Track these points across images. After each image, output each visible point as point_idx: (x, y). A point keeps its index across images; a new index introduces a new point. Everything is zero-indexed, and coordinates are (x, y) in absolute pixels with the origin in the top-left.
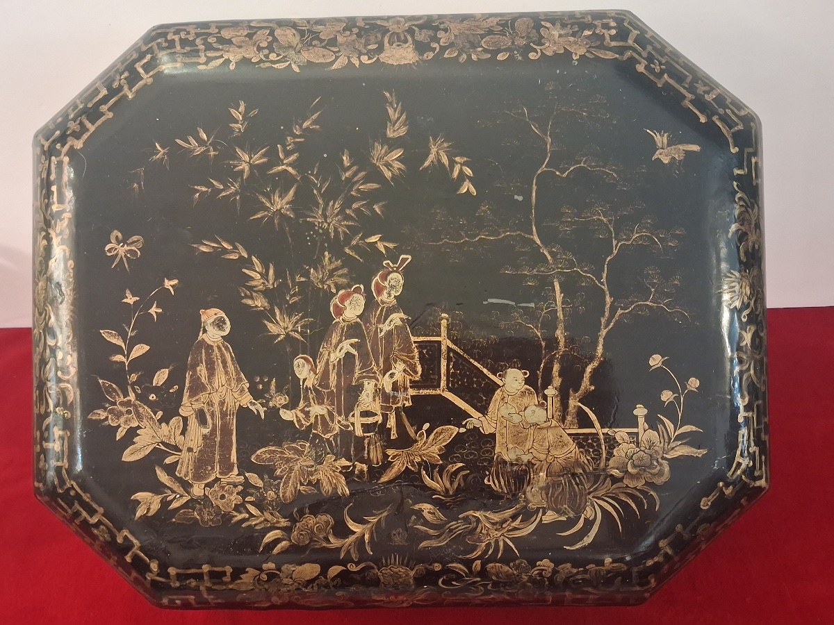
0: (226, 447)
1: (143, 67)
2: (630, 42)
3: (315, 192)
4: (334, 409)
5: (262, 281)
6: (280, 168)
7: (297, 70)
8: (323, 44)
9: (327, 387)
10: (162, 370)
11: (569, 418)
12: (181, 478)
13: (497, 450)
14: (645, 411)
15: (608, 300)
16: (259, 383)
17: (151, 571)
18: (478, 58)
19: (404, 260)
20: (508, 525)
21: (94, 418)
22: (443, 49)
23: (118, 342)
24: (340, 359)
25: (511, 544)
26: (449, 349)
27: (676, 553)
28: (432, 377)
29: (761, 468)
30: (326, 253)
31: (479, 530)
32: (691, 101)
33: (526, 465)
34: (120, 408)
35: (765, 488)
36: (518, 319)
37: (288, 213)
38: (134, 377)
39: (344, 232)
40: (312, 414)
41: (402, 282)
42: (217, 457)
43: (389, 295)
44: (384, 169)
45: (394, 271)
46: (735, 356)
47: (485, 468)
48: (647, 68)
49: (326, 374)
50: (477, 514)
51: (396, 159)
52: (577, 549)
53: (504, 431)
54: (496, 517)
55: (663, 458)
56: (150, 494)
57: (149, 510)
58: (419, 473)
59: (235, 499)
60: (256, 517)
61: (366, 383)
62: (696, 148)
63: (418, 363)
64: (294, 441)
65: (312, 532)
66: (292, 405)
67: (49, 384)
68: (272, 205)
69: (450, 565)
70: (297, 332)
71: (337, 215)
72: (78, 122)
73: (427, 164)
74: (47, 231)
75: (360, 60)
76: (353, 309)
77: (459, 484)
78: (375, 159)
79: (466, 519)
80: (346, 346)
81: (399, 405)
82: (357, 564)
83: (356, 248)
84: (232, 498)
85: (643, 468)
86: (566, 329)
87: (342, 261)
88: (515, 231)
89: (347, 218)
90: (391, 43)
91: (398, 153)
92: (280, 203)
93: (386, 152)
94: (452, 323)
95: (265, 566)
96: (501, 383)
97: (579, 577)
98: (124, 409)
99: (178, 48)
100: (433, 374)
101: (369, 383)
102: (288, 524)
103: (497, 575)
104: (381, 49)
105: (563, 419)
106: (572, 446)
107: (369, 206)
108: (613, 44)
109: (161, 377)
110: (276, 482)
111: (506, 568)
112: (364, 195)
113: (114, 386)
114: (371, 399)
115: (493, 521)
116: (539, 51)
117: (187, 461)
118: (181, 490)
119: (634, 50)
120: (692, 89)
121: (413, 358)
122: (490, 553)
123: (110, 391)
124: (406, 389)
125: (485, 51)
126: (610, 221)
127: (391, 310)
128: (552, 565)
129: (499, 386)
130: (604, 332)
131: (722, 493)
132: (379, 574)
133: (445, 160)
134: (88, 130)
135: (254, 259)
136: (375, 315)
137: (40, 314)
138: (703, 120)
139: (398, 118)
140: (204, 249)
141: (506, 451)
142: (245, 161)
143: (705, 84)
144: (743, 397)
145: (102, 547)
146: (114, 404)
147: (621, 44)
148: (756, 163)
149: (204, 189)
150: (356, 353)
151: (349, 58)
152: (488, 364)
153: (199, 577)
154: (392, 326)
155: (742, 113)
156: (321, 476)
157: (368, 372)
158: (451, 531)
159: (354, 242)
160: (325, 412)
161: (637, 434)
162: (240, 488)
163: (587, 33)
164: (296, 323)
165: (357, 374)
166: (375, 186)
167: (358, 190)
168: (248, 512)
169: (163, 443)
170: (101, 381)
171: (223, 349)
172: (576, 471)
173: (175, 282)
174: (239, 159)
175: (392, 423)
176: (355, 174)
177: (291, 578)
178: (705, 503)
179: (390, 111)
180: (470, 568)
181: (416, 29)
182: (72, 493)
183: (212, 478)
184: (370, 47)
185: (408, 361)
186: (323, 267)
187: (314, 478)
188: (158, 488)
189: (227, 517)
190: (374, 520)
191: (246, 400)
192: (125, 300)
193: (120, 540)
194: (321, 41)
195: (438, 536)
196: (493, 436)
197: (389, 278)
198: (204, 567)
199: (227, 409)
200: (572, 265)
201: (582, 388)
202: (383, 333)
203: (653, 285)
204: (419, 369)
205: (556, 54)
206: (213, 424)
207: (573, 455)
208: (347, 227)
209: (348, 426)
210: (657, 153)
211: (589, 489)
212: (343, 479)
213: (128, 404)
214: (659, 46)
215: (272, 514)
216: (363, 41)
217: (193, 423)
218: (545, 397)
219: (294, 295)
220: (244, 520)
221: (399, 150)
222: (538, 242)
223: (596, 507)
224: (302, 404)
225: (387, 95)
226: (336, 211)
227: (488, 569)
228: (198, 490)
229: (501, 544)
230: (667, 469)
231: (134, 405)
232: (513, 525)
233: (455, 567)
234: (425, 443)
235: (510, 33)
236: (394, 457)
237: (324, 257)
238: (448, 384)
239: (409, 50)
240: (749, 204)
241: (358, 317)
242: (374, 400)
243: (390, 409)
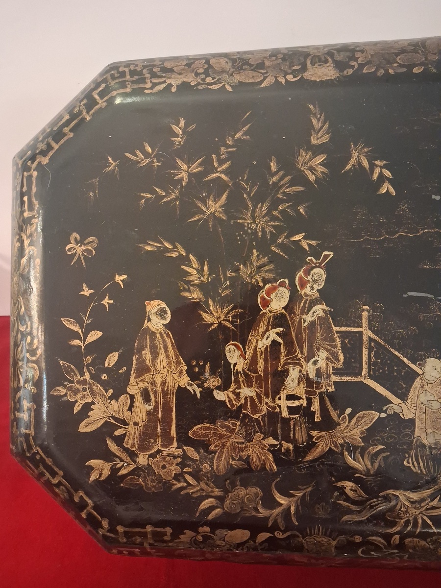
0: (167, 422)
1: (99, 94)
3: (245, 196)
4: (261, 391)
5: (198, 276)
6: (214, 175)
7: (229, 89)
8: (252, 68)
9: (256, 371)
10: (113, 353)
12: (128, 448)
13: (417, 434)
16: (195, 366)
17: (102, 527)
18: (395, 72)
19: (326, 256)
20: (426, 504)
21: (55, 394)
22: (362, 66)
23: (77, 328)
24: (267, 346)
25: (429, 521)
26: (370, 339)
28: (354, 365)
30: (254, 251)
31: (398, 507)
34: (77, 386)
36: (436, 311)
37: (221, 215)
38: (89, 359)
39: (271, 232)
40: (242, 396)
41: (324, 276)
42: (159, 431)
43: (312, 288)
44: (308, 173)
45: (316, 267)
47: (404, 451)
49: (254, 360)
50: (397, 493)
51: (320, 164)
53: (423, 416)
54: (414, 496)
56: (102, 461)
57: (101, 475)
58: (342, 454)
59: (174, 469)
60: (194, 486)
61: (291, 369)
63: (340, 351)
64: (226, 420)
65: (243, 502)
66: (224, 387)
67: (20, 363)
68: (207, 208)
69: (370, 538)
70: (228, 321)
71: (264, 217)
72: (45, 142)
73: (348, 167)
74: (19, 235)
75: (286, 79)
76: (279, 301)
77: (380, 465)
78: (300, 165)
79: (386, 498)
80: (273, 334)
81: (323, 390)
82: (284, 532)
83: (281, 246)
84: (172, 468)
87: (268, 258)
88: (433, 228)
89: (275, 218)
90: (313, 64)
91: (321, 158)
92: (215, 207)
93: (310, 158)
94: (373, 315)
95: (201, 529)
96: (420, 371)
98: (80, 387)
99: (128, 77)
100: (355, 362)
101: (293, 369)
102: (222, 494)
103: (414, 548)
104: (304, 68)
107: (294, 207)
109: (112, 359)
110: (211, 456)
111: (423, 543)
112: (289, 197)
113: (72, 366)
114: (296, 383)
115: (412, 500)
117: (133, 433)
118: (128, 459)
121: (335, 347)
122: (409, 529)
123: (69, 371)
124: (329, 376)
125: (401, 66)
127: (313, 303)
129: (418, 375)
132: (303, 541)
133: (366, 164)
134: (52, 148)
135: (191, 257)
136: (299, 307)
137: (15, 304)
139: (322, 127)
140: (149, 248)
141: (425, 435)
142: (184, 171)
145: (62, 502)
146: (72, 382)
149: (149, 196)
150: (281, 341)
151: (276, 77)
152: (408, 353)
153: (144, 535)
154: (315, 317)
156: (250, 452)
157: (293, 359)
158: (372, 507)
159: (280, 241)
160: (253, 394)
162: (179, 460)
164: (228, 313)
165: (282, 360)
166: (300, 188)
167: (284, 192)
168: (186, 481)
169: (113, 417)
170: (61, 362)
171: (165, 335)
173: (125, 277)
174: (179, 168)
175: (316, 406)
176: (281, 179)
177: (224, 540)
179: (314, 121)
180: (389, 542)
181: (335, 52)
182: (38, 457)
183: (155, 450)
184: (294, 68)
185: (330, 350)
186: (251, 263)
187: (244, 454)
188: (108, 456)
189: (167, 485)
190: (299, 494)
191: (184, 381)
192: (82, 293)
193: (76, 499)
194: (251, 65)
195: (360, 512)
196: (412, 421)
197: (312, 273)
198: (148, 527)
199: (168, 388)
202: (306, 324)
204: (341, 357)
206: (156, 402)
208: (273, 226)
209: (275, 408)
212: (270, 456)
213: (84, 382)
215: (207, 484)
216: (288, 63)
217: (139, 400)
219: (226, 288)
220: (182, 488)
221: (322, 155)
224: (233, 386)
225: (311, 107)
226: (263, 213)
227: (406, 543)
228: (142, 460)
229: (420, 521)
231: (89, 384)
232: (432, 504)
233: (375, 540)
234: (347, 426)
235: (422, 51)
236: (318, 438)
237: (253, 254)
238: (369, 372)
239: (330, 68)
241: (283, 308)
242: (299, 385)
243: (314, 393)
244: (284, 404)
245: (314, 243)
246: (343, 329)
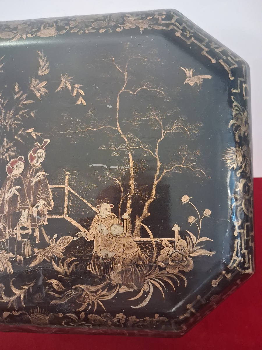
2: (173, 21)
4: (6, 225)
8: (10, 30)
11: (136, 232)
13: (95, 250)
14: (179, 228)
15: (159, 164)
18: (89, 32)
19: (46, 142)
20: (100, 293)
22: (71, 29)
24: (10, 197)
25: (101, 304)
26: (70, 192)
27: (197, 311)
28: (59, 208)
29: (249, 262)
30: (5, 139)
31: (83, 295)
32: (207, 52)
33: (110, 259)
35: (251, 274)
36: (108, 175)
39: (15, 127)
41: (44, 154)
43: (37, 161)
44: (36, 92)
45: (40, 148)
46: (233, 196)
47: (87, 261)
48: (181, 34)
49: (2, 206)
50: (82, 287)
51: (43, 87)
52: (139, 309)
53: (99, 239)
54: (93, 289)
55: (189, 256)
58: (51, 262)
61: (23, 211)
62: (209, 77)
63: (52, 200)
69: (67, 314)
71: (11, 118)
73: (59, 89)
75: (27, 36)
76: (18, 170)
77: (73, 270)
78: (32, 87)
79: (76, 289)
80: (14, 190)
81: (41, 224)
82: (17, 311)
83: (21, 136)
85: (178, 262)
86: (135, 180)
87: (13, 143)
88: (107, 126)
89: (17, 119)
90: (44, 27)
91: (44, 83)
93: (38, 83)
94: (71, 178)
96: (97, 211)
97: (141, 324)
100: (60, 206)
101: (25, 211)
103: (94, 320)
104: (39, 30)
105: (132, 233)
106: (137, 248)
107: (28, 113)
108: (163, 22)
111: (99, 317)
112: (26, 107)
114: (26, 220)
115: (91, 291)
116: (122, 27)
119: (175, 25)
120: (207, 46)
121: (49, 197)
122: (89, 308)
124: (44, 215)
125: (93, 28)
126: (160, 119)
127: (38, 171)
128: (125, 317)
129: (97, 213)
130: (156, 183)
131: (224, 277)
132: (30, 317)
133: (69, 86)
136: (29, 173)
138: (213, 61)
139: (45, 65)
141: (100, 251)
143: (216, 44)
144: (238, 221)
147: (167, 22)
148: (246, 87)
150: (18, 194)
151: (21, 36)
152: (91, 201)
154: (38, 179)
155: (237, 60)
157: (24, 205)
158: (68, 295)
159: (20, 133)
160: (2, 227)
161: (174, 242)
163: (149, 18)
165: (19, 206)
166: (32, 102)
167: (23, 104)
172: (139, 263)
175: (37, 234)
176: (21, 96)
178: (214, 284)
179: (41, 61)
180: (79, 317)
181: (59, 21)
184: (33, 30)
185: (46, 199)
186: (3, 146)
190: (26, 287)
195: (61, 298)
196: (92, 242)
197: (37, 152)
200: (139, 145)
201: (143, 214)
202: (33, 183)
203: (184, 155)
204: (52, 203)
205: (131, 29)
207: (137, 254)
208: (16, 124)
210: (187, 80)
211: (146, 273)
212: (10, 264)
214: (190, 25)
216: (31, 27)
218: (122, 220)
221: (44, 82)
222: (120, 131)
223: (150, 284)
225: (39, 53)
226: (11, 116)
227: (89, 318)
229: (96, 304)
230: (191, 263)
232: (103, 293)
233: (70, 316)
234: (54, 246)
235: (108, 20)
236: (38, 253)
237: (4, 141)
238: (68, 212)
239: (53, 30)
240: (241, 109)
241: (20, 174)
242: (27, 221)
243: (36, 226)
244: (19, 232)
245: (39, 134)
246: (54, 186)
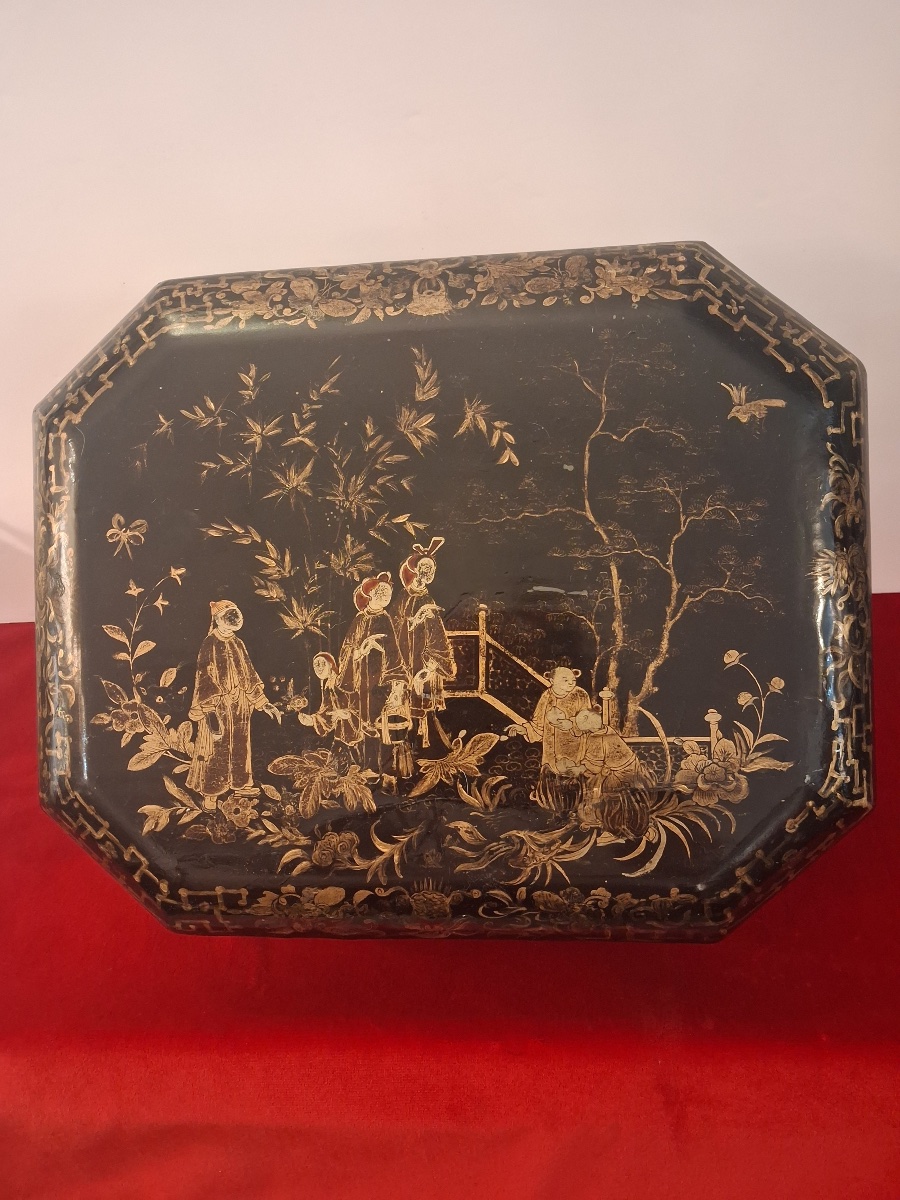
0: (240, 755)
1: (145, 329)
2: (702, 279)
3: (335, 466)
4: (358, 713)
5: (277, 568)
6: (295, 439)
7: (313, 325)
8: (344, 295)
9: (351, 688)
10: (171, 669)
11: (628, 725)
12: (192, 789)
13: (544, 760)
14: (719, 717)
15: (675, 586)
16: (275, 684)
17: (161, 892)
18: (521, 305)
19: (436, 543)
20: (557, 848)
21: (97, 722)
22: (481, 295)
23: (123, 639)
24: (365, 657)
25: (560, 869)
26: (489, 645)
27: (757, 884)
28: (469, 677)
29: (861, 785)
30: (348, 536)
31: (523, 852)
32: (776, 348)
33: (578, 779)
34: (125, 712)
35: (867, 808)
36: (568, 610)
37: (305, 491)
38: (139, 677)
39: (368, 512)
40: (334, 719)
41: (434, 568)
42: (230, 766)
43: (420, 583)
44: (412, 437)
45: (425, 556)
46: (829, 651)
47: (530, 782)
48: (722, 309)
49: (349, 674)
50: (521, 834)
51: (426, 426)
52: (637, 877)
53: (552, 739)
54: (543, 839)
55: (740, 772)
56: (158, 807)
57: (157, 824)
58: (456, 788)
59: (250, 813)
60: (273, 834)
62: (780, 403)
63: (453, 661)
64: (314, 750)
65: (336, 851)
66: (312, 709)
67: (50, 685)
68: (288, 482)
69: (490, 892)
70: (317, 626)
71: (360, 492)
72: (76, 393)
73: (461, 430)
74: (46, 516)
75: (385, 313)
76: (379, 600)
77: (500, 800)
78: (403, 427)
79: (508, 841)
80: (372, 642)
81: (432, 709)
82: (386, 888)
83: (381, 530)
84: (248, 812)
85: (717, 782)
86: (625, 621)
87: (366, 545)
88: (563, 507)
89: (373, 495)
90: (420, 291)
91: (428, 419)
92: (297, 480)
93: (414, 418)
94: (492, 615)
95: (284, 889)
96: (547, 684)
97: (641, 909)
98: (129, 713)
99: (184, 306)
100: (471, 674)
101: (397, 684)
102: (309, 842)
103: (545, 904)
104: (409, 298)
105: (621, 726)
106: (632, 757)
107: (396, 480)
108: (681, 282)
109: (168, 677)
110: (295, 795)
111: (555, 897)
112: (391, 469)
113: (118, 687)
114: (400, 702)
115: (539, 843)
116: (593, 294)
117: (197, 771)
118: (191, 803)
119: (707, 288)
120: (776, 334)
121: (447, 655)
122: (536, 879)
123: (114, 693)
124: (439, 691)
125: (530, 296)
126: (677, 493)
127: (422, 601)
128: (609, 895)
130: (669, 624)
131: (812, 813)
132: (411, 900)
133: (483, 426)
134: (86, 402)
135: (268, 544)
136: (404, 606)
137: (41, 608)
138: (789, 369)
139: (429, 378)
140: (213, 533)
141: (554, 762)
142: (257, 433)
143: (794, 326)
144: (838, 701)
145: (109, 864)
146: (118, 707)
147: (691, 281)
148: (857, 420)
149: (212, 465)
150: (382, 650)
151: (372, 310)
152: (532, 662)
153: (212, 900)
154: (423, 619)
155: (840, 359)
156: (344, 788)
157: (396, 671)
158: (491, 853)
159: (379, 523)
160: (348, 717)
161: (709, 744)
162: (256, 801)
163: (650, 270)
164: (316, 616)
165: (383, 674)
166: (403, 457)
167: (383, 462)
168: (265, 828)
169: (172, 751)
170: (104, 682)
171: (236, 646)
172: (636, 787)
173: (182, 571)
174: (250, 430)
175: (423, 730)
176: (380, 445)
177: (313, 903)
178: (792, 826)
179: (420, 370)
180: (513, 896)
181: (451, 273)
182: (76, 805)
183: (226, 790)
184: (396, 297)
185: (440, 659)
186: (345, 552)
187: (336, 791)
188: (166, 800)
189: (242, 834)
190: (404, 839)
191: (262, 703)
192: (129, 592)
193: (127, 858)
194: (342, 291)
195: (477, 859)
196: (539, 745)
197: (419, 564)
198: (217, 888)
199: (241, 713)
200: (632, 546)
201: (644, 689)
202: (413, 627)
203: (729, 568)
204: (454, 668)
205: (612, 297)
206: (225, 730)
207: (633, 768)
208: (372, 505)
209: (374, 733)
210: (733, 410)
211: (652, 807)
212: (369, 793)
213: (133, 707)
214: (737, 283)
215: (291, 831)
216: (389, 290)
217: (204, 729)
218: (600, 701)
219: (313, 584)
220: (261, 837)
221: (429, 416)
222: (592, 519)
223: (661, 828)
224: (322, 708)
225: (416, 351)
226: (358, 488)
227: (535, 898)
228: (210, 803)
229: (549, 869)
230: (744, 785)
231: (140, 709)
232: (564, 847)
233: (496, 894)
234: (461, 753)
235: (559, 274)
236: (426, 768)
237: (346, 540)
238: (487, 685)
239: (442, 298)
240: (847, 468)
241: (384, 608)
242: (403, 704)
243: (421, 713)
244: (385, 727)
245: (421, 526)
246: (457, 633)
